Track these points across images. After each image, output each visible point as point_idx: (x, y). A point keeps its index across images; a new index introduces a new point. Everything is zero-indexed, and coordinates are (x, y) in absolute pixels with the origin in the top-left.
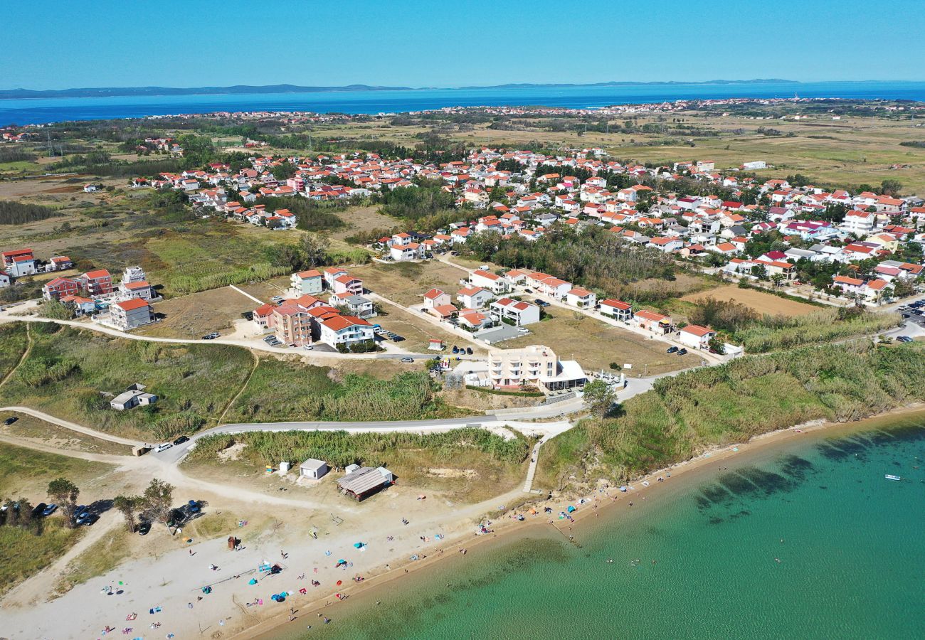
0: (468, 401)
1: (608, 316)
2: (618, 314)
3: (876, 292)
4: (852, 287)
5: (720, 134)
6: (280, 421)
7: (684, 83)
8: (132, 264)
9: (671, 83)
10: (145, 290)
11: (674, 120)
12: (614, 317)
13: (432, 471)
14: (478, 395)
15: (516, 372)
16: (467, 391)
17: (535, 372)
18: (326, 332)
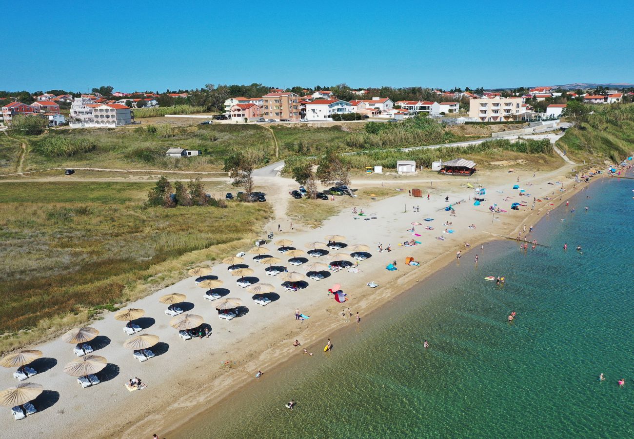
0: (472, 131)
3: (618, 100)
13: (492, 163)
14: (478, 127)
15: (496, 111)
16: (467, 126)
17: (508, 111)
18: (313, 110)
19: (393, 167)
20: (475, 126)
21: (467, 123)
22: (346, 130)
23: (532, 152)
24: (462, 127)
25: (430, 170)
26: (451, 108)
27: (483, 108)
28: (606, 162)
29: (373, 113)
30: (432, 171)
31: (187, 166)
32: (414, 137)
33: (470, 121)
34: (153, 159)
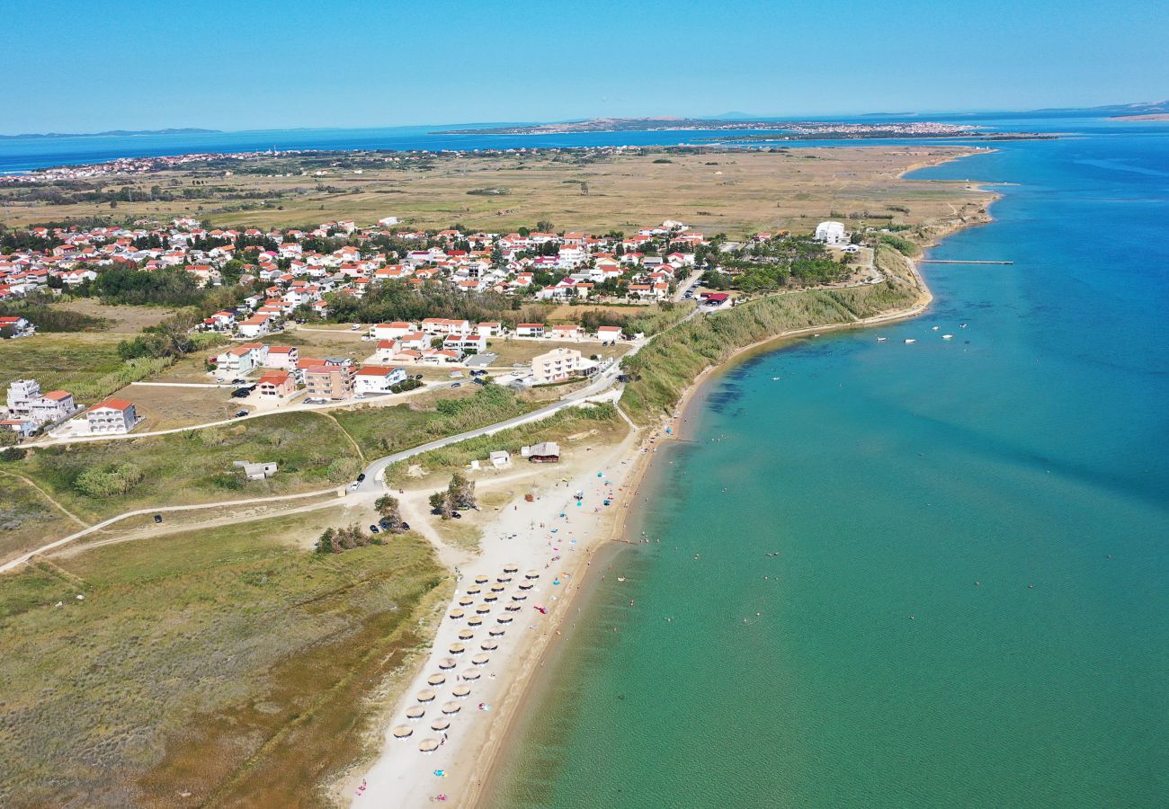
0: (541, 395)
1: (527, 336)
2: (536, 332)
3: (664, 292)
4: (644, 291)
5: (285, 195)
6: (418, 445)
7: (72, 135)
8: (15, 378)
9: (51, 135)
10: (67, 400)
11: (193, 182)
12: (533, 335)
13: (569, 438)
14: (545, 389)
15: (559, 369)
16: (536, 390)
17: (570, 367)
18: (366, 382)
19: (488, 457)
20: (543, 389)
21: (534, 386)
22: (416, 409)
23: (601, 419)
24: (530, 391)
25: (519, 456)
26: (493, 330)
27: (547, 369)
28: (662, 417)
29: (415, 359)
30: (522, 458)
31: (283, 489)
32: (491, 415)
33: (536, 383)
34: (241, 487)
